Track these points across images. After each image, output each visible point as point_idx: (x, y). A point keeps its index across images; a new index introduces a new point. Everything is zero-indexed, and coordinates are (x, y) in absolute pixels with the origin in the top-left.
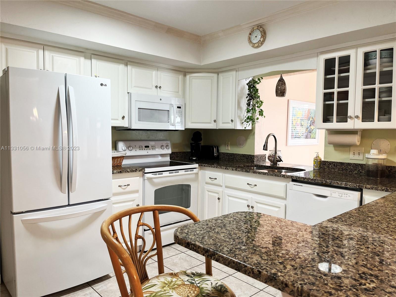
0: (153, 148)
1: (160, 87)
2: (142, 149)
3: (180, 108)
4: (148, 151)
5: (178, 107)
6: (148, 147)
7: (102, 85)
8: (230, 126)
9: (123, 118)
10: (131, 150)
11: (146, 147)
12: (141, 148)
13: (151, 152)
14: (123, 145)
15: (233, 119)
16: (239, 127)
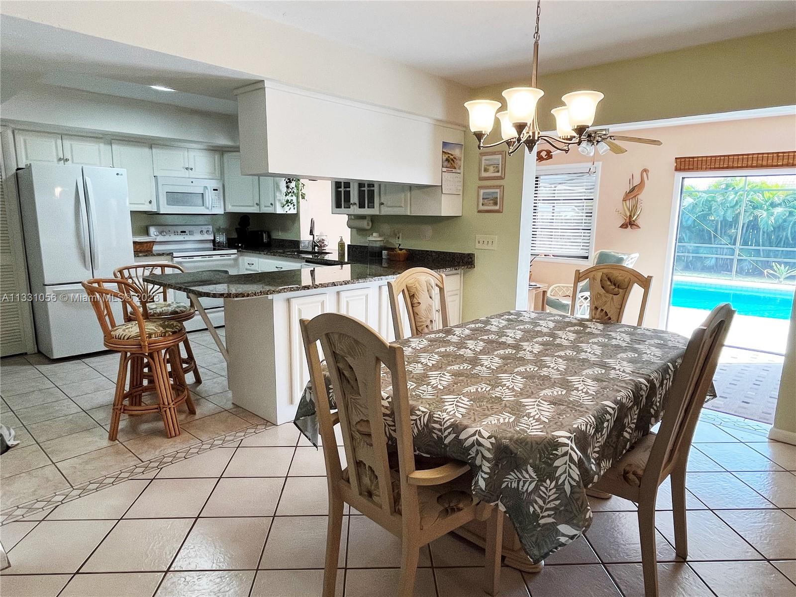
0: (191, 233)
1: (191, 169)
2: (178, 235)
3: (217, 190)
4: (184, 236)
5: (214, 190)
6: (185, 232)
7: (118, 174)
8: (270, 210)
9: (150, 202)
10: (164, 235)
11: (182, 232)
12: (176, 233)
13: (187, 238)
14: (154, 231)
15: (273, 203)
16: (279, 211)
